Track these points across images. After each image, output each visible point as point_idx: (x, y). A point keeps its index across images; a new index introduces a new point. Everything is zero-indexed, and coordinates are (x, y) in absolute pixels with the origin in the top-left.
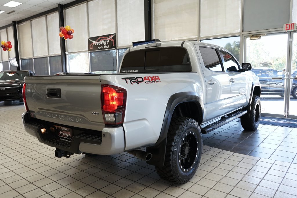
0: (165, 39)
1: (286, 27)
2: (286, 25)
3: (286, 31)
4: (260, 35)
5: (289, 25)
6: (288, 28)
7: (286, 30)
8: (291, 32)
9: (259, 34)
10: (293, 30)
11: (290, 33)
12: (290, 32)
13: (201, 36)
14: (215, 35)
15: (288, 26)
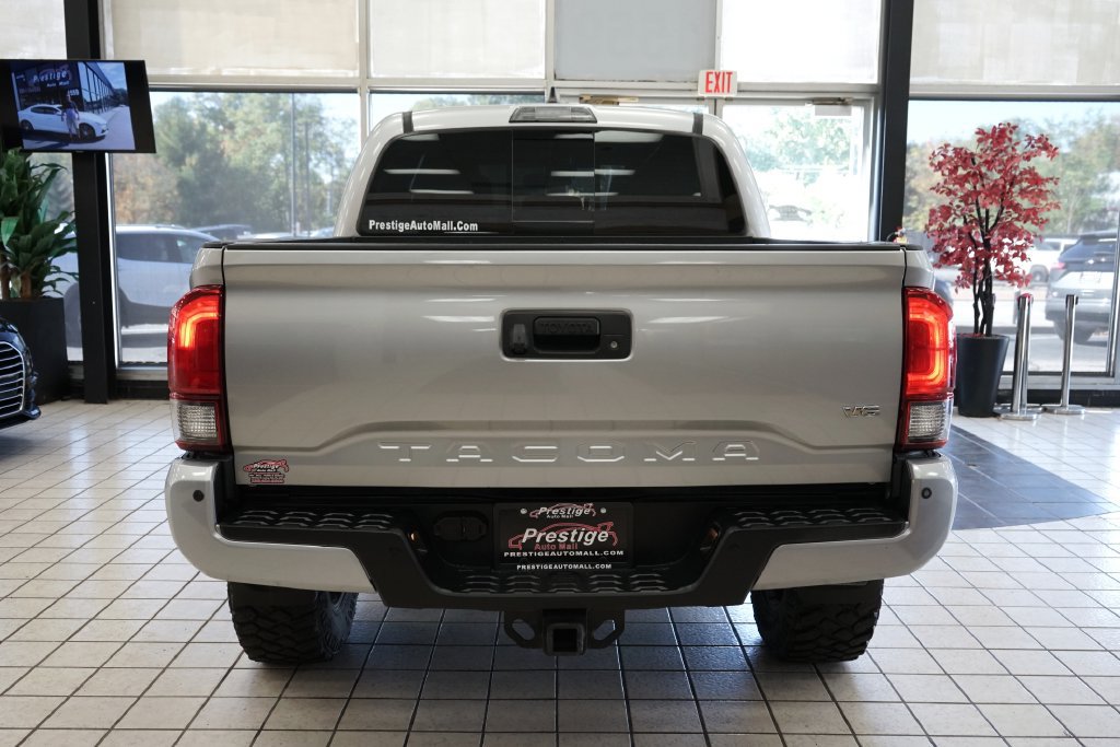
0: (179, 64)
1: (708, 82)
2: (708, 74)
3: (706, 95)
4: (620, 100)
5: (717, 77)
6: (712, 87)
7: (708, 91)
8: (719, 102)
9: (617, 97)
10: (725, 96)
11: (713, 103)
12: (716, 100)
13: (373, 75)
14: (437, 75)
15: (712, 78)
